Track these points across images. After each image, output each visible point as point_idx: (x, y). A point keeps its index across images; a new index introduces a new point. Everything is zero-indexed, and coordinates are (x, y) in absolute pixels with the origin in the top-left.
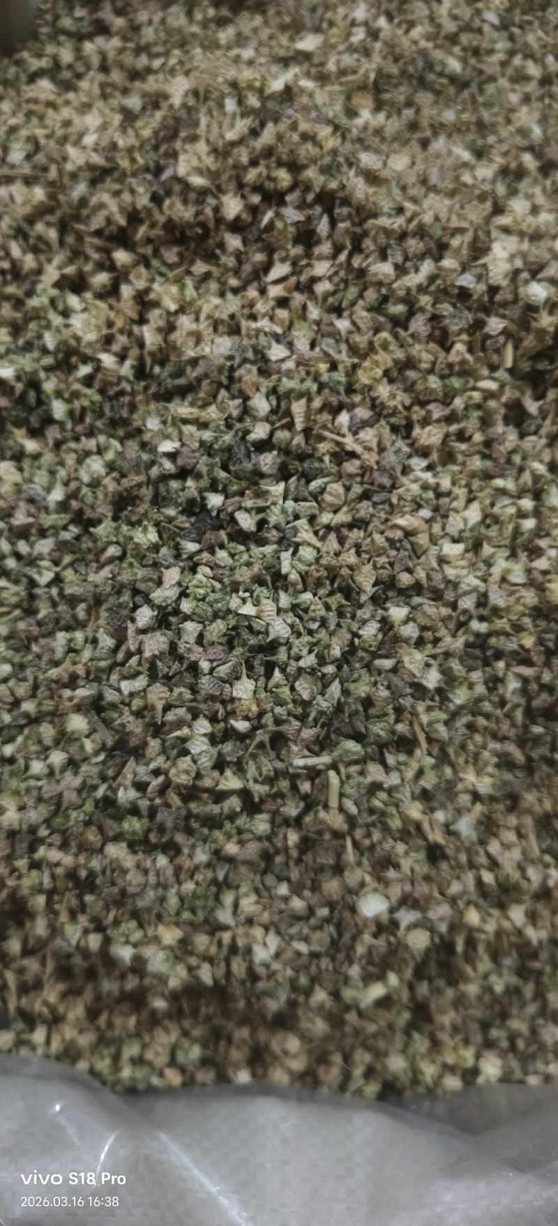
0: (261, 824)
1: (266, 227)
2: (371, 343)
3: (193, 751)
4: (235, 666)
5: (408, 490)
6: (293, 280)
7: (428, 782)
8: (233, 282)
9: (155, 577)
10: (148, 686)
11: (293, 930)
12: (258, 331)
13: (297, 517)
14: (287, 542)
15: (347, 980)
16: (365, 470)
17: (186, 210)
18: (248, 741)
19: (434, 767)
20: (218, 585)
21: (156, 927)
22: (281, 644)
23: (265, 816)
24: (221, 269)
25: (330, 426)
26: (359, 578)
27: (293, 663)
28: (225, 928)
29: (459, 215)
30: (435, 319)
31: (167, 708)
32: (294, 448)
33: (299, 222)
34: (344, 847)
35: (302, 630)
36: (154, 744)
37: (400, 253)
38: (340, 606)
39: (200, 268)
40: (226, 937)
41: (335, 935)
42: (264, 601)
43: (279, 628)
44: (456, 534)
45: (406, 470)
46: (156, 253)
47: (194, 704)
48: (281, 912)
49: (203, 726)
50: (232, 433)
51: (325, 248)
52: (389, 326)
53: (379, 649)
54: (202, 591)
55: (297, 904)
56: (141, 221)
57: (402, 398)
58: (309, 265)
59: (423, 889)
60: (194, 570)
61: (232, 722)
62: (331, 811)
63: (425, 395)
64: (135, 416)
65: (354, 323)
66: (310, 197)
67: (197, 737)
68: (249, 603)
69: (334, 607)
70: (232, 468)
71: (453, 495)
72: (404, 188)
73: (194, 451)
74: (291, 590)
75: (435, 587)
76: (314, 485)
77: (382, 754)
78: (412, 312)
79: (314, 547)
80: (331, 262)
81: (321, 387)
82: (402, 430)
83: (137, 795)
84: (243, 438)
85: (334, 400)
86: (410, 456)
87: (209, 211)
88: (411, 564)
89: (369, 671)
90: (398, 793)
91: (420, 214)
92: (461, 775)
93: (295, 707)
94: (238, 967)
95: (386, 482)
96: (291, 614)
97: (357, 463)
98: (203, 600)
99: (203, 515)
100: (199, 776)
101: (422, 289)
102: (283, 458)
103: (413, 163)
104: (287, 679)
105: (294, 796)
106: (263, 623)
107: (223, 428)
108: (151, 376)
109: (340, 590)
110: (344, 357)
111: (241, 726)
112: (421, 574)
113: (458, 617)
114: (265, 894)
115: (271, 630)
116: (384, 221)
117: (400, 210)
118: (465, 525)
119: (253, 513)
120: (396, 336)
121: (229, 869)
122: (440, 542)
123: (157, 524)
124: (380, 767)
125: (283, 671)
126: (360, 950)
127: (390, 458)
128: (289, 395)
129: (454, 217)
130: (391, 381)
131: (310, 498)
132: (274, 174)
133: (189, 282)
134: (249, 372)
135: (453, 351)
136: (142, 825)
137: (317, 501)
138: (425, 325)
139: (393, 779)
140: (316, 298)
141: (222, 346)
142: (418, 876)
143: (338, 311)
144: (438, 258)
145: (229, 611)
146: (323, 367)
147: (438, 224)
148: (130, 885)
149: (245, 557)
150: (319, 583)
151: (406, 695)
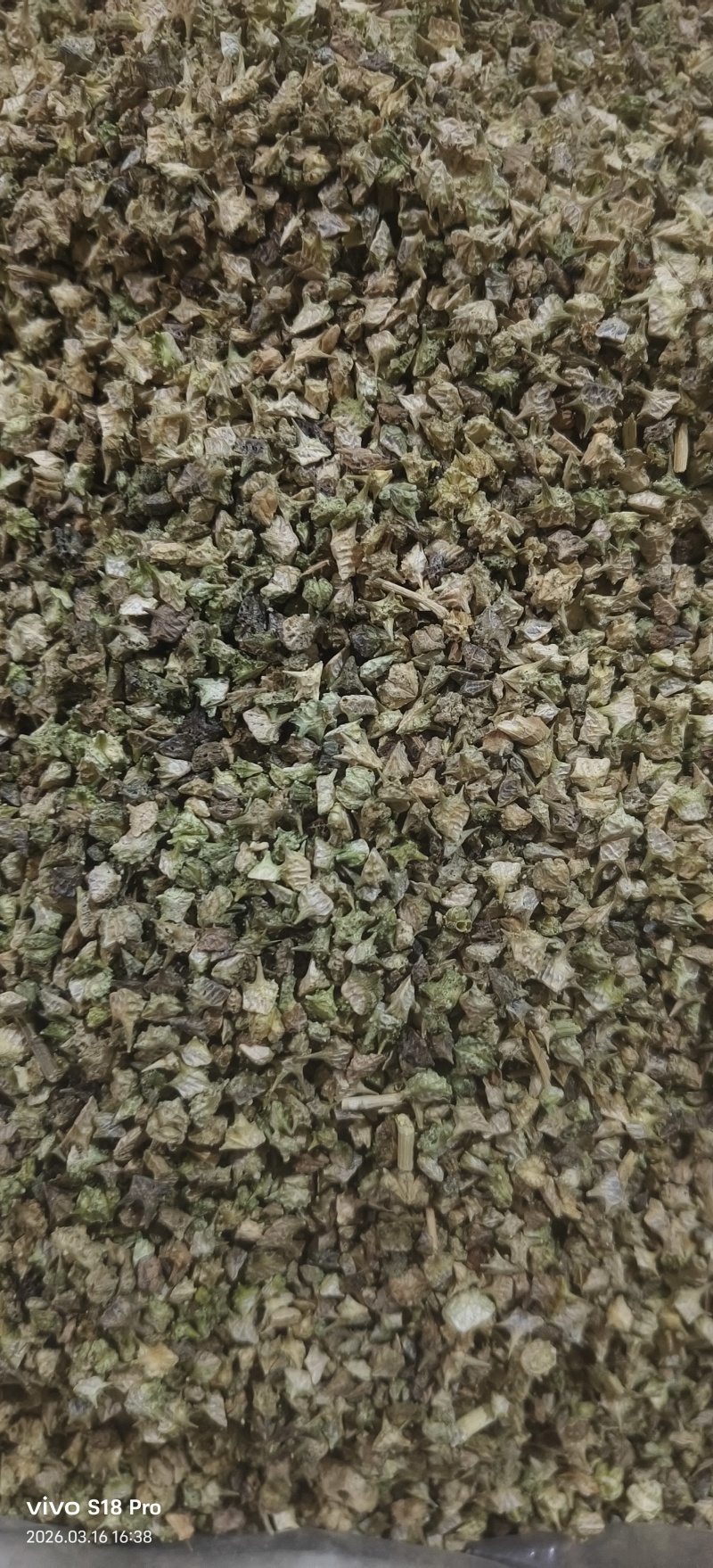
0: (296, 1192)
1: (288, 242)
2: (459, 433)
3: (183, 1094)
4: (245, 962)
5: (519, 676)
6: (334, 330)
7: (554, 1125)
8: (239, 334)
9: (118, 818)
10: (113, 989)
11: (348, 1347)
12: (279, 417)
13: (343, 719)
14: (328, 760)
15: (430, 1411)
16: (450, 643)
17: (161, 218)
18: (269, 1074)
19: (562, 1103)
20: (218, 829)
21: (137, 1348)
22: (318, 925)
23: (300, 1180)
24: (221, 313)
25: (393, 571)
26: (443, 819)
27: (338, 953)
28: (245, 1345)
29: (600, 220)
30: (562, 393)
31: (141, 1026)
32: (336, 609)
33: (341, 234)
34: (424, 1224)
35: (351, 902)
36: (124, 1079)
37: (505, 283)
38: (413, 861)
39: (187, 310)
40: (246, 1357)
41: (412, 1355)
42: (292, 856)
43: (315, 902)
44: (596, 743)
45: (516, 641)
46: (118, 287)
47: (183, 1020)
48: (329, 1321)
49: (198, 1054)
50: (239, 582)
51: (384, 278)
52: (488, 406)
53: (475, 930)
54: (191, 840)
55: (353, 1310)
56: (94, 236)
57: (512, 523)
58: (358, 305)
59: (545, 1287)
60: (180, 803)
61: (244, 1048)
62: (403, 1177)
63: (546, 519)
64: (90, 553)
65: (430, 402)
66: (358, 194)
67: (189, 1071)
68: (267, 861)
69: (402, 864)
70: (238, 638)
71: (591, 681)
72: (511, 177)
73: (178, 614)
74: (334, 838)
75: (563, 828)
76: (369, 667)
77: (481, 1087)
78: (524, 384)
79: (371, 769)
80: (395, 300)
81: (380, 507)
82: (511, 574)
83: (100, 1158)
84: (257, 590)
85: (400, 530)
86: (523, 618)
87: (196, 219)
88: (524, 793)
89: (461, 962)
90: (507, 1144)
91: (537, 219)
92: (604, 1112)
93: (342, 1023)
94: (265, 1400)
95: (485, 662)
96: (334, 876)
97: (437, 631)
98: (195, 853)
99: (193, 715)
100: (192, 1128)
101: (540, 344)
102: (320, 622)
103: (528, 135)
104: (330, 978)
105: (344, 1150)
106: (289, 892)
107: (224, 575)
108: (112, 487)
109: (413, 835)
110: (416, 460)
111: (258, 1054)
112: (542, 810)
113: (600, 875)
114: (305, 1292)
115: (302, 904)
116: (478, 233)
117: (505, 214)
118: (611, 728)
119: (273, 713)
120: (500, 423)
121: (247, 1261)
122: (570, 756)
123: (122, 731)
124: (477, 1110)
125: (323, 965)
126: (450, 1374)
127: (492, 624)
128: (327, 520)
129: (593, 224)
130: (491, 496)
131: (363, 689)
132: (298, 157)
133: (168, 335)
134: (264, 484)
135: (592, 447)
136: (108, 1201)
137: (375, 695)
138: (547, 403)
139: (500, 1125)
140: (371, 360)
141: (223, 440)
142: (538, 1268)
143: (406, 381)
144: (567, 294)
145: (235, 873)
146: (382, 475)
147: (567, 235)
148: (92, 1291)
149: (262, 782)
150: (378, 827)
151: (518, 999)
